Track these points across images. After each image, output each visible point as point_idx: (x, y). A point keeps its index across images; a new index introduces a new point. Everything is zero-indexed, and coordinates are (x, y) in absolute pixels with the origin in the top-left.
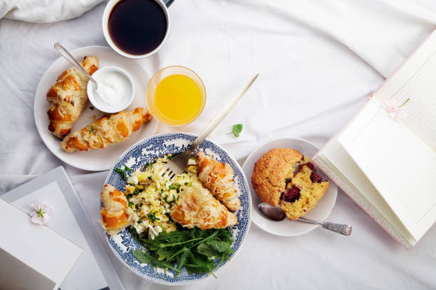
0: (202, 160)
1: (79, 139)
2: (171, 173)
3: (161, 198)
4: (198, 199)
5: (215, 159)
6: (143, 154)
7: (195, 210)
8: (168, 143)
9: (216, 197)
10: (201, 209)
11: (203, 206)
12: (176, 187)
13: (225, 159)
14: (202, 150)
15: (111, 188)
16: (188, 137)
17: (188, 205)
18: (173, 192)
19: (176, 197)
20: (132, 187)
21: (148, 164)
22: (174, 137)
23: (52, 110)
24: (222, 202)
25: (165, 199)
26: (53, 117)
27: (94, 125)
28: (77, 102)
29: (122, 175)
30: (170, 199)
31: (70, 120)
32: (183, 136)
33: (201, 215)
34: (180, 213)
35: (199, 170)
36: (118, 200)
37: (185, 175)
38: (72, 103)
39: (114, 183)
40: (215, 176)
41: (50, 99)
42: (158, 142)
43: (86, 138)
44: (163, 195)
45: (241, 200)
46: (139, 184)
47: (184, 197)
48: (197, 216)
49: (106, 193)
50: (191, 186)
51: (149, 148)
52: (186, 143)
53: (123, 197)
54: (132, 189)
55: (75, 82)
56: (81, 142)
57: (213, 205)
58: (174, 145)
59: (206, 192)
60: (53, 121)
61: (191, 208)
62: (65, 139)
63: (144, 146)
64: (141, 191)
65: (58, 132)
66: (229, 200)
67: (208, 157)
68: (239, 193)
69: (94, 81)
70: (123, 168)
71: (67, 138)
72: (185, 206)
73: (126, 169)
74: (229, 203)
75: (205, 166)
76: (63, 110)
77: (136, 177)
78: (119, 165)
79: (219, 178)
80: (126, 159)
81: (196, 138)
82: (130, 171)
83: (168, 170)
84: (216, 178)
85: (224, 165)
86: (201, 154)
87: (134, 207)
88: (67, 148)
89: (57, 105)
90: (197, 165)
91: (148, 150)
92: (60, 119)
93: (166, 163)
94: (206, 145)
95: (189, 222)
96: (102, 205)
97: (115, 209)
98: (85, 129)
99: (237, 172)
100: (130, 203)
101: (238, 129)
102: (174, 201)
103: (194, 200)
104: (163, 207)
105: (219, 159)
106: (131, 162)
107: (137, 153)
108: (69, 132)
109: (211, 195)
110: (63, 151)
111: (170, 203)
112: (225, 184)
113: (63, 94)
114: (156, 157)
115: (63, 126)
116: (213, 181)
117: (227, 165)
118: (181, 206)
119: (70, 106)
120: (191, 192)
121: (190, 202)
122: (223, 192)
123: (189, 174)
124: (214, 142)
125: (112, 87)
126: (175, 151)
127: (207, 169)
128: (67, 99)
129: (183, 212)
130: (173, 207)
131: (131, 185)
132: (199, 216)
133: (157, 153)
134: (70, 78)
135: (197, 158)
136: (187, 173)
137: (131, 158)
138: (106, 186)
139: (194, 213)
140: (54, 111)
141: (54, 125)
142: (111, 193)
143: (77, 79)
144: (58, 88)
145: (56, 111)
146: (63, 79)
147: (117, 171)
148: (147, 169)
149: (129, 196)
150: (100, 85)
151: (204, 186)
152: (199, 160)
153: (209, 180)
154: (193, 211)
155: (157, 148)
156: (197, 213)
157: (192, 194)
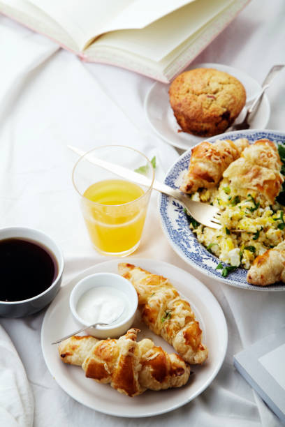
0: (192, 178)
3: (252, 216)
4: (244, 168)
6: (196, 252)
7: (259, 170)
8: (176, 226)
10: (255, 162)
11: (252, 161)
15: (252, 270)
16: (163, 209)
17: (255, 177)
20: (245, 255)
22: (166, 218)
23: (152, 370)
25: (252, 210)
29: (230, 270)
30: (251, 205)
33: (265, 161)
34: (267, 186)
42: (176, 236)
44: (247, 214)
48: (267, 167)
51: (186, 246)
52: (171, 209)
58: (177, 221)
60: (168, 369)
61: (257, 174)
63: (185, 250)
65: (183, 364)
70: (220, 271)
75: (200, 170)
78: (217, 274)
79: (211, 146)
80: (206, 267)
81: (163, 193)
82: (223, 265)
84: (212, 150)
86: (184, 187)
91: (189, 247)
93: (203, 229)
94: (170, 185)
95: (276, 174)
102: (254, 200)
103: (246, 172)
107: (196, 258)
111: (256, 203)
112: (218, 144)
114: (197, 240)
116: (217, 154)
118: (258, 185)
121: (250, 176)
122: (229, 146)
123: (213, 200)
126: (186, 221)
127: (204, 167)
129: (265, 182)
130: (261, 203)
131: (242, 258)
132: (266, 163)
133: (191, 238)
134: (98, 352)
137: (204, 263)
138: (251, 278)
139: (264, 170)
140: (154, 367)
142: (259, 262)
147: (226, 276)
152: (193, 184)
153: (216, 159)
154: (261, 171)
155: (185, 238)
156: (263, 166)
157: (238, 176)
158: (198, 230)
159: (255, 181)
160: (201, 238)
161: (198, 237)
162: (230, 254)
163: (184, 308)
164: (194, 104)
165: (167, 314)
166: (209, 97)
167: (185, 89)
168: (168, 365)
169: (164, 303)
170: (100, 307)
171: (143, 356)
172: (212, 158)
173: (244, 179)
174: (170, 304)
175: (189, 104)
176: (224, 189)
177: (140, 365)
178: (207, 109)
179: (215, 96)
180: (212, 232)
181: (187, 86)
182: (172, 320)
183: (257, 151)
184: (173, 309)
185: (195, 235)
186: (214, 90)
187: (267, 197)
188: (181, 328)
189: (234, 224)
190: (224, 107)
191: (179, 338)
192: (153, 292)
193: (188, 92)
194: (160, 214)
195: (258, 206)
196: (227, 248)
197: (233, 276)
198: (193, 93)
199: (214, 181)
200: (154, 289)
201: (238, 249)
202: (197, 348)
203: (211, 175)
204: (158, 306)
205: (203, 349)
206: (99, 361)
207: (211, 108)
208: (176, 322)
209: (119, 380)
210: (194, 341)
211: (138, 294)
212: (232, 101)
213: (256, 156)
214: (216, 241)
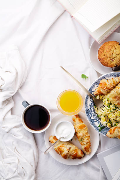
0: (97, 93)
1: (85, 146)
2: (103, 107)
3: (114, 112)
4: (115, 96)
5: (97, 87)
6: (93, 119)
8: (89, 108)
9: (114, 87)
11: (119, 93)
12: (109, 105)
13: (98, 83)
14: (93, 93)
15: (108, 133)
17: (118, 100)
18: (111, 106)
19: (113, 105)
21: (98, 117)
22: (86, 104)
24: (117, 85)
25: (114, 110)
26: (75, 157)
27: (79, 139)
28: (69, 146)
29: (102, 128)
30: (114, 108)
31: (77, 150)
32: (86, 100)
35: (101, 94)
36: (114, 130)
37: (103, 101)
38: (70, 148)
39: (105, 132)
40: (105, 87)
41: (67, 158)
42: (88, 112)
43: (85, 143)
44: (112, 111)
45: (116, 77)
46: (107, 121)
47: (114, 102)
49: (110, 136)
50: (109, 98)
51: (91, 116)
52: (89, 100)
53: (113, 128)
54: (109, 124)
55: (60, 147)
56: (87, 145)
57: (118, 89)
58: (90, 105)
59: (112, 92)
60: (77, 156)
62: (85, 153)
63: (90, 118)
64: (110, 120)
65: (82, 155)
66: (116, 82)
67: (96, 90)
68: (113, 77)
69: (60, 138)
70: (99, 128)
71: (85, 152)
72: (118, 101)
73: (99, 126)
74: (117, 82)
75: (101, 92)
76: (72, 153)
77: (103, 122)
78: (98, 129)
79: (106, 86)
80: (95, 126)
81: (87, 95)
82: (101, 125)
83: (101, 108)
84: (106, 87)
85: (100, 83)
86: (95, 93)
87: (117, 124)
88: (89, 152)
89: (70, 155)
90: (99, 95)
91: (92, 117)
92: (76, 154)
93: (98, 109)
94: (91, 90)
96: (115, 138)
97: (118, 132)
98: (81, 143)
99: (104, 78)
100: (115, 126)
101: (84, 76)
102: (115, 106)
104: (118, 111)
105: (97, 85)
106: (97, 124)
107: (93, 121)
108: (82, 151)
109: (114, 90)
110: (90, 154)
111: (116, 108)
112: (109, 83)
113: (66, 152)
114: (95, 113)
115: (79, 153)
116: (108, 88)
117: (101, 82)
118: (118, 103)
119: (71, 149)
120: (112, 98)
121: (116, 99)
122: (113, 85)
123: (103, 99)
124: (90, 87)
125: (63, 130)
126: (93, 104)
127: (102, 91)
128: (68, 150)
130: (118, 107)
131: (107, 125)
133: (93, 112)
134: (59, 149)
135: (96, 95)
136: (103, 100)
137: (95, 124)
138: (107, 136)
141: (79, 157)
142: (111, 134)
143: (59, 145)
144: (63, 154)
145: (72, 156)
146: (59, 151)
147: (100, 131)
148: (100, 117)
149: (112, 126)
150: (62, 136)
151: (109, 92)
152: (98, 94)
153: (107, 90)
155: (91, 112)
157: (113, 98)
158: (96, 109)
161: (96, 111)
163: (87, 139)
164: (106, 61)
165: (82, 140)
166: (111, 60)
173: (114, 100)
174: (83, 137)
175: (104, 61)
179: (113, 59)
180: (100, 112)
181: (105, 53)
182: (83, 142)
184: (84, 139)
186: (113, 57)
190: (115, 64)
191: (83, 148)
192: (79, 132)
193: (105, 55)
197: (102, 130)
199: (105, 95)
201: (106, 122)
204: (80, 137)
207: (111, 64)
210: (87, 150)
212: (119, 62)
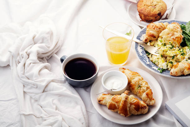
0: (147, 37)
4: (168, 32)
6: (149, 64)
7: (174, 33)
8: (141, 55)
10: (172, 30)
16: (136, 48)
22: (137, 51)
23: (134, 107)
30: (171, 46)
33: (176, 30)
34: (177, 39)
42: (142, 58)
43: (145, 88)
48: (177, 32)
51: (145, 61)
52: (139, 47)
54: (170, 65)
58: (142, 52)
60: (140, 106)
61: (173, 35)
63: (145, 63)
78: (158, 72)
81: (136, 43)
86: (144, 40)
91: (147, 62)
94: (138, 39)
95: (180, 35)
102: (171, 44)
103: (169, 34)
106: (155, 68)
107: (149, 66)
118: (173, 39)
124: (137, 36)
127: (152, 32)
129: (176, 38)
131: (167, 66)
133: (147, 59)
137: (153, 68)
139: (176, 33)
140: (135, 105)
147: (161, 72)
152: (148, 39)
153: (157, 29)
154: (174, 34)
155: (145, 59)
156: (175, 32)
157: (165, 35)
158: (150, 56)
159: (172, 37)
160: (151, 59)
161: (150, 58)
162: (163, 64)
163: (146, 84)
164: (147, 10)
165: (139, 86)
166: (153, 7)
167: (144, 4)
168: (140, 105)
169: (138, 82)
170: (113, 83)
171: (131, 101)
172: (155, 29)
173: (168, 37)
174: (140, 82)
175: (145, 10)
176: (160, 40)
177: (130, 105)
178: (152, 11)
179: (155, 7)
180: (155, 56)
181: (145, 3)
182: (141, 88)
183: (173, 26)
184: (142, 84)
185: (149, 58)
186: (155, 5)
187: (177, 44)
188: (145, 92)
189: (165, 53)
190: (159, 11)
191: (144, 95)
192: (134, 78)
193: (145, 5)
194: (135, 50)
195: (173, 47)
196: (162, 62)
197: (164, 73)
198: (147, 5)
199: (156, 38)
200: (134, 77)
201: (166, 63)
202: (151, 99)
203: (155, 35)
204: (136, 83)
205: (153, 99)
206: (114, 103)
207: (154, 11)
208: (143, 89)
209: (121, 110)
210: (150, 96)
211: (128, 79)
212: (162, 8)
213: (172, 28)
214: (157, 60)
